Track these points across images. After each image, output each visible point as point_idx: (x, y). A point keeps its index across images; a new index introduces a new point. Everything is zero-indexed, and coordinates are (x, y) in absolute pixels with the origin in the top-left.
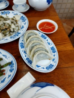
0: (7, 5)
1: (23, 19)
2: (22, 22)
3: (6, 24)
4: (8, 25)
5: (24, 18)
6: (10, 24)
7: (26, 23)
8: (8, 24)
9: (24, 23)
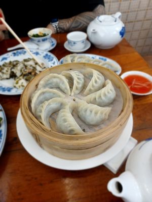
0: (53, 45)
1: (49, 58)
2: (49, 61)
3: (29, 66)
4: (31, 68)
5: (50, 56)
6: (34, 66)
7: (54, 62)
8: (31, 66)
9: (53, 62)
